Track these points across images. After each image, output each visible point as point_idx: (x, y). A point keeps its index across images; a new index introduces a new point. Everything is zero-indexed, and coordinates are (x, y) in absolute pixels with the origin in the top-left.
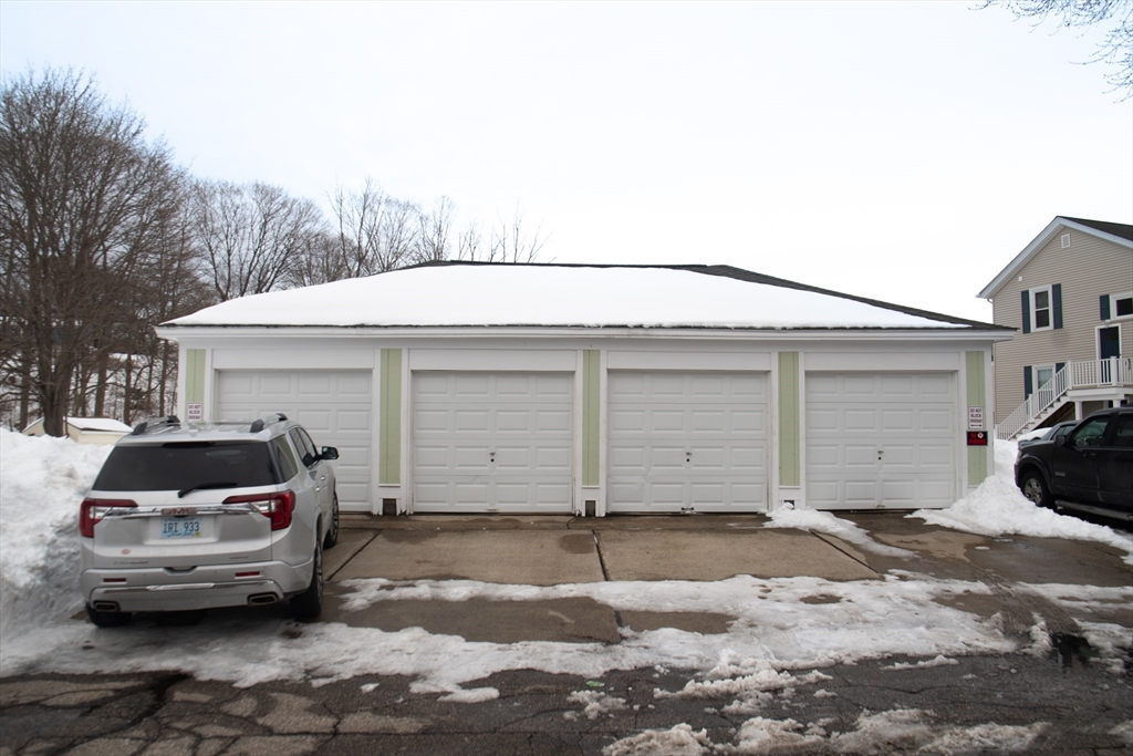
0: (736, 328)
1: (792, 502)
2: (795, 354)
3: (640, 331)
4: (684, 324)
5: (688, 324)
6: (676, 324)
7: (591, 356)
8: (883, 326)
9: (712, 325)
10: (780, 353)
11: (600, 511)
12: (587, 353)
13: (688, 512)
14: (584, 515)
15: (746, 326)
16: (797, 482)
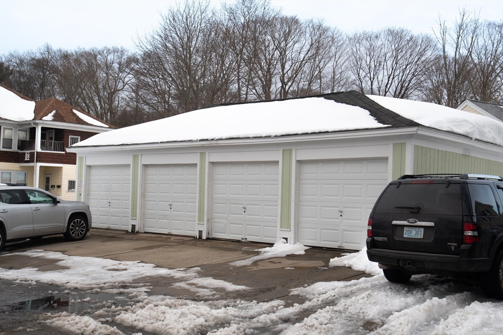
0: (253, 138)
1: (286, 239)
2: (291, 150)
3: (214, 142)
4: (232, 137)
5: (234, 137)
6: (228, 137)
7: (202, 155)
8: (330, 131)
9: (243, 136)
10: (283, 150)
11: (204, 237)
12: (201, 153)
13: (243, 240)
14: (198, 238)
15: (259, 136)
16: (289, 227)
